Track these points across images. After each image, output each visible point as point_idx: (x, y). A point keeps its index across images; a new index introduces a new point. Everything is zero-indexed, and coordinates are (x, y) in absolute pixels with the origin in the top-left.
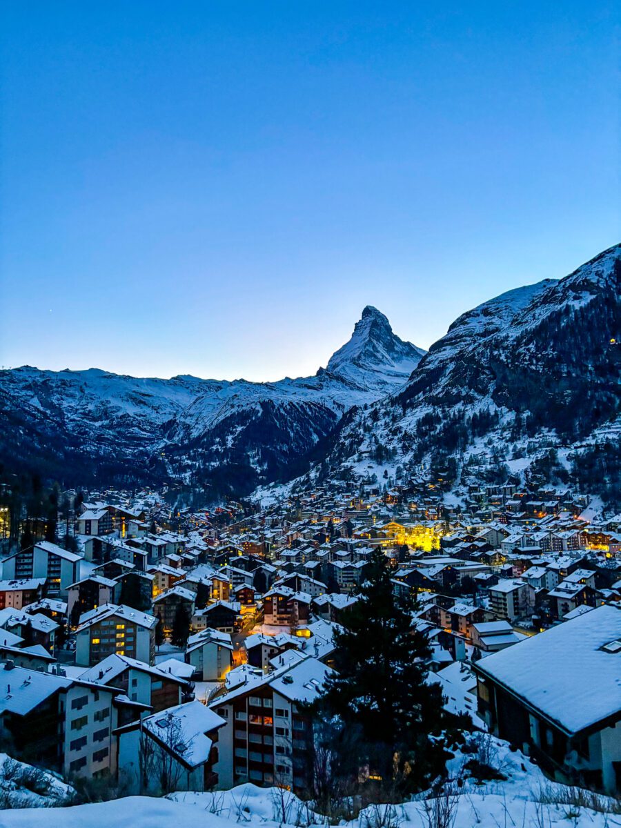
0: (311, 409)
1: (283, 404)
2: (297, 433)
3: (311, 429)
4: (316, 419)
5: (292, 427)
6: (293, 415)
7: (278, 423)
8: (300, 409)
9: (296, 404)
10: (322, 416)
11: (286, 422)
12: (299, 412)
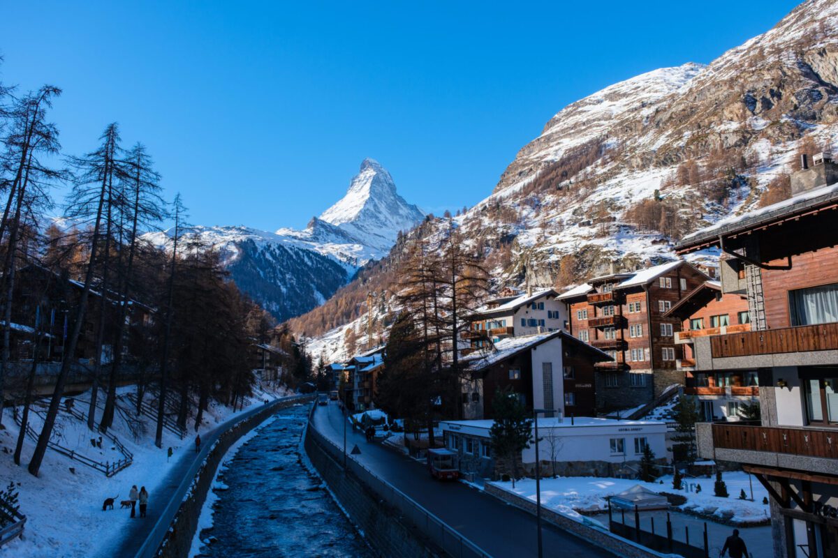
0: (310, 258)
1: (270, 246)
2: (292, 288)
3: (312, 285)
4: (317, 272)
5: (283, 280)
6: (285, 264)
7: (261, 273)
8: (294, 257)
9: (290, 251)
10: (327, 269)
11: (274, 272)
12: (293, 260)
